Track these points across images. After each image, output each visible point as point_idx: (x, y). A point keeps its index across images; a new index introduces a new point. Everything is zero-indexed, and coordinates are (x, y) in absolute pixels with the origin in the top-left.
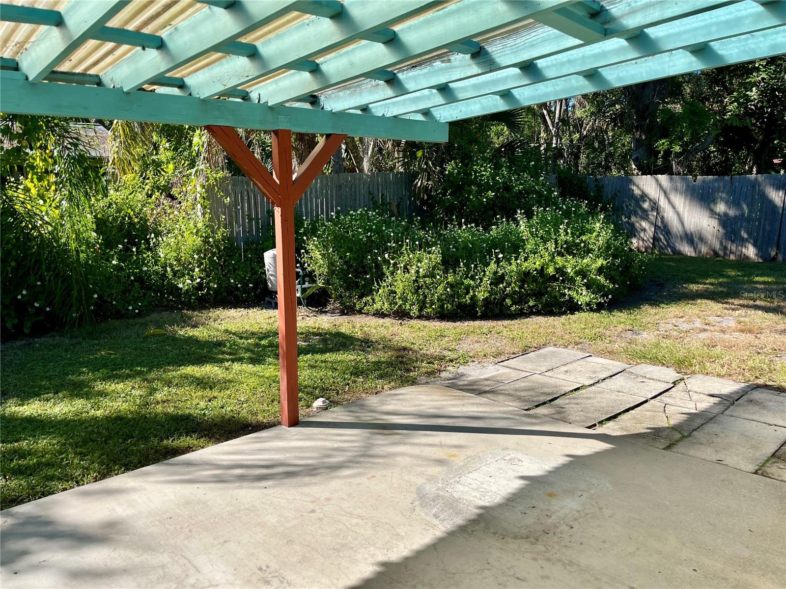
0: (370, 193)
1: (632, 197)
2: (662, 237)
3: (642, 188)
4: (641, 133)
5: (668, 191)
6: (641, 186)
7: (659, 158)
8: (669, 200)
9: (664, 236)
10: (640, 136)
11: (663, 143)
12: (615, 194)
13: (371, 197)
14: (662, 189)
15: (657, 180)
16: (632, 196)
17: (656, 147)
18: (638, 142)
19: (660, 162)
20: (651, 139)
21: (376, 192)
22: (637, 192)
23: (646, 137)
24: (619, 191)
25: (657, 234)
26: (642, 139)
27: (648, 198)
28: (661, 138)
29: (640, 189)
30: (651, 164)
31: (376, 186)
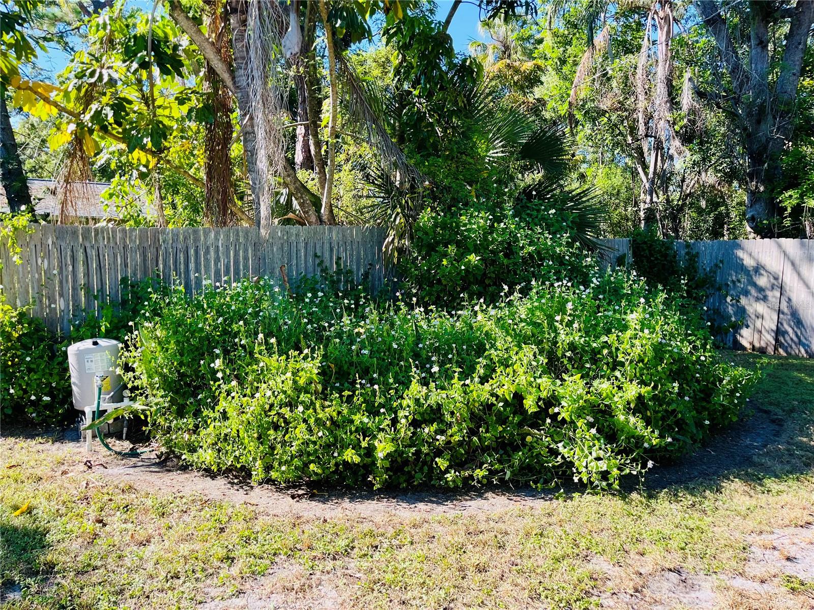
0: (316, 256)
1: (742, 270)
2: (790, 330)
3: (756, 256)
4: (757, 182)
5: (797, 262)
6: (755, 254)
7: (786, 217)
8: (799, 274)
9: (793, 329)
10: (757, 187)
11: (791, 196)
12: (716, 265)
13: (317, 261)
14: (789, 258)
15: (780, 246)
16: (742, 268)
17: (781, 202)
18: (753, 194)
19: (787, 222)
20: (772, 191)
21: (327, 255)
22: (748, 262)
23: (765, 187)
24: (722, 262)
25: (782, 324)
26: (759, 192)
27: (766, 271)
28: (786, 189)
29: (754, 258)
30: (774, 225)
31: (327, 246)
